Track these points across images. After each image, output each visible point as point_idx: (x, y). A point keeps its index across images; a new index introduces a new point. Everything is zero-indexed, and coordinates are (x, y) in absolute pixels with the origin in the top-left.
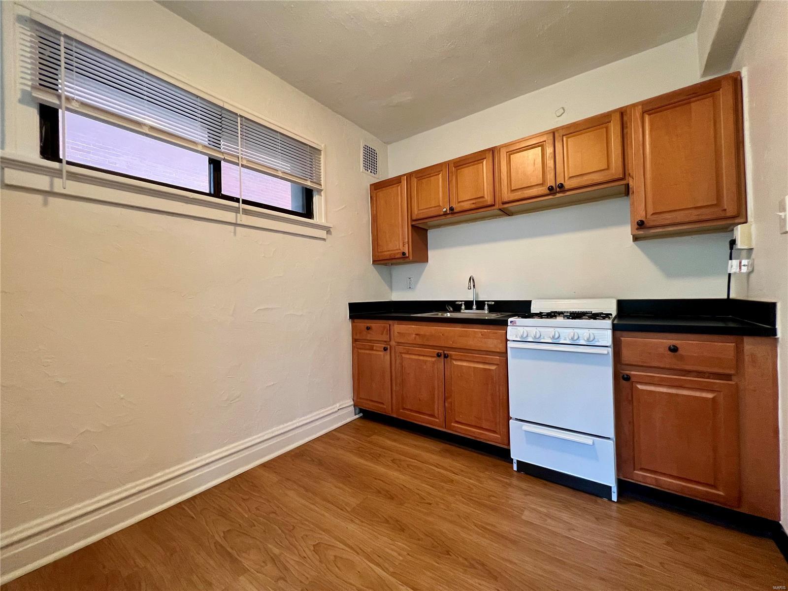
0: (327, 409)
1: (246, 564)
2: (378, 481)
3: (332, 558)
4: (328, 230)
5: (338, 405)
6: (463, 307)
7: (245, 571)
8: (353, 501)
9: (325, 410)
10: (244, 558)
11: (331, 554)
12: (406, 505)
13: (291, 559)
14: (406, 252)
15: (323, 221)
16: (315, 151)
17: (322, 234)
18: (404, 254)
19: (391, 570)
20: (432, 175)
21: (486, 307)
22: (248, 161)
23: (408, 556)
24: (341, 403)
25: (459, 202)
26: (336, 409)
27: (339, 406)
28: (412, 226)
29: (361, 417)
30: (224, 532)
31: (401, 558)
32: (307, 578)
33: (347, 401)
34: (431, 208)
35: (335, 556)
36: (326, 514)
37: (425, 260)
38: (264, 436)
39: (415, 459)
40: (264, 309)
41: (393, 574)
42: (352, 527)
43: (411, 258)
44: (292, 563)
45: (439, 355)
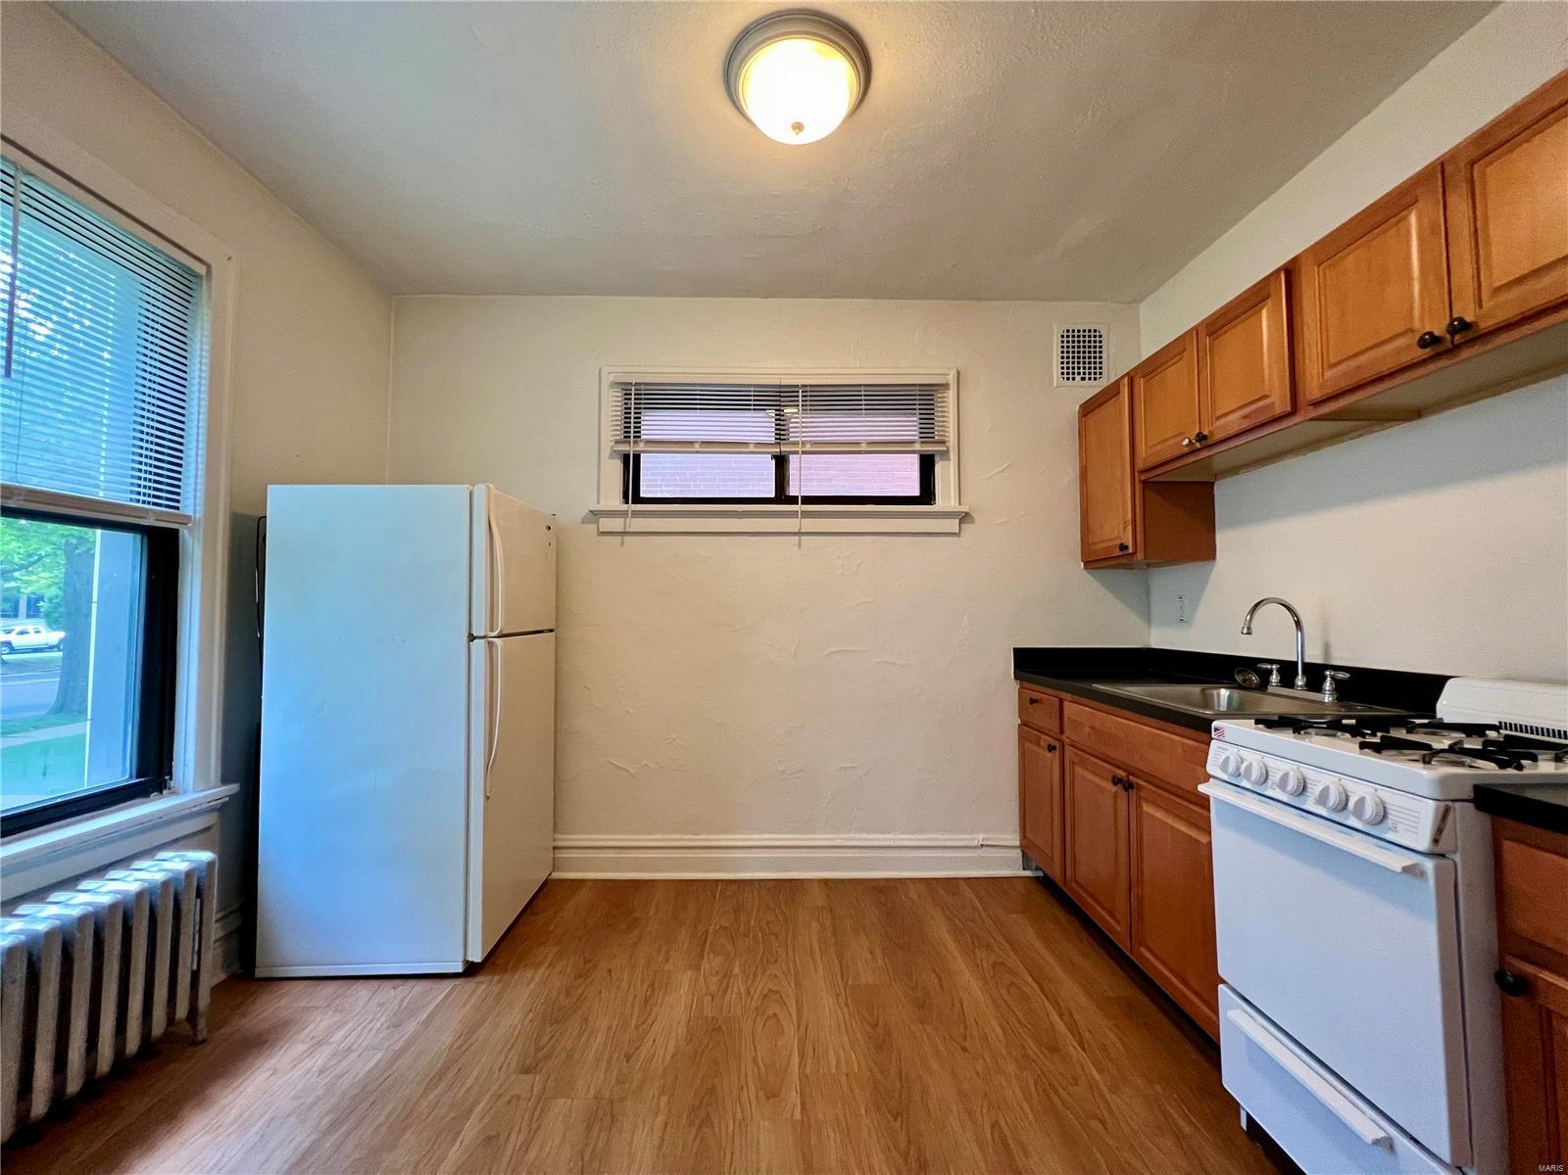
0: (955, 837)
1: (705, 964)
2: (933, 975)
3: (770, 1012)
4: (965, 518)
5: (981, 836)
6: (1274, 678)
7: (698, 968)
8: (867, 978)
9: (951, 837)
10: (709, 959)
11: (774, 1008)
12: (929, 1028)
13: (738, 985)
14: (1130, 543)
15: (952, 503)
16: (935, 388)
17: (952, 525)
18: (1123, 547)
19: (808, 1070)
20: (1169, 363)
21: (1328, 685)
22: (816, 443)
23: (845, 1077)
24: (990, 836)
25: (1218, 418)
26: (976, 843)
27: (983, 840)
28: (1144, 483)
29: (1037, 878)
30: (721, 926)
31: (833, 1070)
32: (729, 1011)
33: (1009, 837)
34: (1166, 440)
35: (775, 1014)
36: (821, 971)
37: (1209, 554)
38: (835, 839)
39: (1038, 983)
40: (838, 652)
41: (803, 1077)
42: (828, 1000)
43: (1140, 556)
44: (735, 989)
45: (1116, 781)
